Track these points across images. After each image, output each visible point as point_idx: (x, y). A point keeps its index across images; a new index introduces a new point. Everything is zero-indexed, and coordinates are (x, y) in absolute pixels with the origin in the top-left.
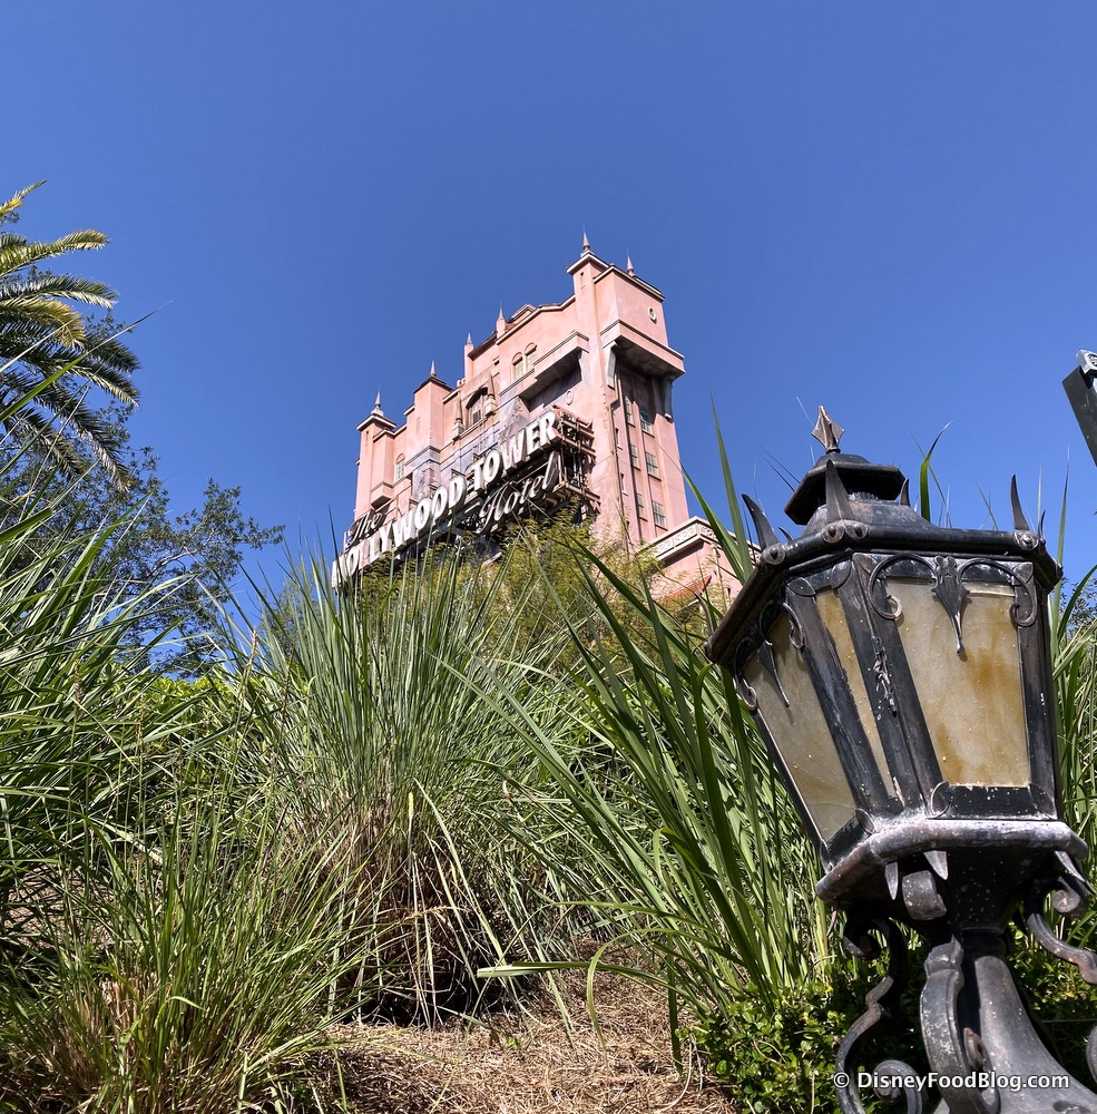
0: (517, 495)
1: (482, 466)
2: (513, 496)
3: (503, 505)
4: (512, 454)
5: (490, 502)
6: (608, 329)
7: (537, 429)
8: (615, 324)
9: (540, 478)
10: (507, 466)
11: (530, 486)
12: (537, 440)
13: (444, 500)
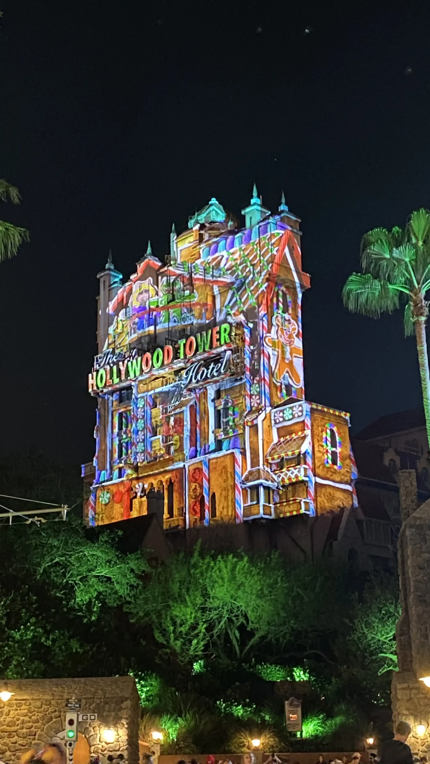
1: (185, 345)
2: (204, 371)
3: (197, 374)
4: (204, 344)
5: (190, 369)
7: (218, 332)
9: (220, 364)
11: (214, 368)
12: (219, 340)
13: (161, 358)
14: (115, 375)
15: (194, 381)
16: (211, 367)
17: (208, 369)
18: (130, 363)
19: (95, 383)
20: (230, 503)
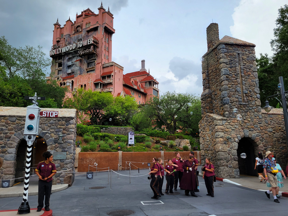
0: (85, 51)
1: (79, 43)
2: (84, 51)
3: (83, 52)
4: (85, 43)
5: (80, 50)
6: (104, 24)
7: (90, 40)
8: (105, 23)
9: (89, 49)
10: (84, 45)
11: (88, 50)
12: (89, 42)
13: (72, 47)
14: (58, 51)
15: (81, 54)
16: (87, 50)
17: (86, 50)
18: (62, 49)
19: (51, 54)
20: (90, 87)
